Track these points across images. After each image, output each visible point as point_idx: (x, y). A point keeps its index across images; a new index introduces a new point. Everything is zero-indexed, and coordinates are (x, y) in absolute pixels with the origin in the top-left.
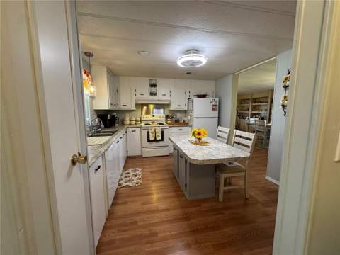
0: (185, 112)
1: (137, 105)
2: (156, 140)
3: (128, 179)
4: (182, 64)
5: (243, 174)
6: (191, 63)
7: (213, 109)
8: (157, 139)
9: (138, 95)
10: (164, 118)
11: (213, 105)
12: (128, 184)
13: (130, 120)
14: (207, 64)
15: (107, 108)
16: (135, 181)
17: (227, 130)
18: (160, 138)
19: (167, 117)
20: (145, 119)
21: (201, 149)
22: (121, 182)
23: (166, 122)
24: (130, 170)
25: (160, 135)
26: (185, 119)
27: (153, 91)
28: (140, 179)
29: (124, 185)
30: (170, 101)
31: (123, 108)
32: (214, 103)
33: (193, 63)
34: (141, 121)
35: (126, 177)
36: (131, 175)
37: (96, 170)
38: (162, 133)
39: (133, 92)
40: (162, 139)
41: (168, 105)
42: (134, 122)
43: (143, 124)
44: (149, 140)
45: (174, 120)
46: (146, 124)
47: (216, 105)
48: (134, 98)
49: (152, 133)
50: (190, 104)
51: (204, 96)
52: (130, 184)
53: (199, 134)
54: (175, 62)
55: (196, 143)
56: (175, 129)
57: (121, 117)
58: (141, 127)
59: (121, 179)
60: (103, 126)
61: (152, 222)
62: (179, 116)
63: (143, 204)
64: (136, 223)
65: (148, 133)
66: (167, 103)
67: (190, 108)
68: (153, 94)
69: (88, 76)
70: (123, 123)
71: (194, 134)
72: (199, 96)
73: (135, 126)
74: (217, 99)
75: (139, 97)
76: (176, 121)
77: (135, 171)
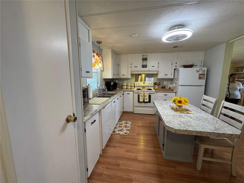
0: (172, 80)
1: (132, 75)
2: (144, 102)
3: (120, 128)
4: (167, 40)
5: (230, 149)
6: (175, 38)
7: (200, 78)
8: (146, 101)
9: (133, 68)
10: (153, 85)
11: (200, 74)
12: (120, 132)
13: (127, 86)
14: (193, 36)
15: (111, 78)
16: (125, 131)
17: (214, 100)
18: (148, 100)
19: (155, 84)
20: (138, 85)
21: (180, 116)
22: (116, 130)
23: (154, 89)
24: (124, 122)
25: (148, 98)
26: (171, 86)
27: (145, 63)
28: (129, 130)
29: (117, 132)
30: (158, 71)
31: (122, 77)
32: (201, 73)
33: (177, 38)
34: (134, 86)
35: (119, 127)
36: (123, 126)
37: (92, 123)
38: (150, 96)
39: (130, 66)
40: (150, 102)
41: (157, 75)
42: (130, 87)
43: (135, 89)
44: (139, 102)
45: (161, 86)
46: (138, 89)
47: (204, 74)
48: (130, 69)
49: (142, 96)
50: (176, 73)
51: (191, 66)
52: (121, 133)
53: (180, 102)
54: (161, 39)
55: (176, 110)
56: (161, 94)
57: (121, 83)
58: (133, 91)
59: (116, 128)
60: (106, 90)
61: (130, 168)
62: (165, 83)
63: (127, 151)
64: (118, 165)
65: (139, 96)
66: (156, 73)
67: (176, 77)
68: (144, 66)
69: (99, 56)
70: (122, 88)
71: (174, 101)
72: (185, 66)
73: (130, 90)
74: (205, 69)
75: (134, 69)
76: (162, 88)
77: (127, 123)
